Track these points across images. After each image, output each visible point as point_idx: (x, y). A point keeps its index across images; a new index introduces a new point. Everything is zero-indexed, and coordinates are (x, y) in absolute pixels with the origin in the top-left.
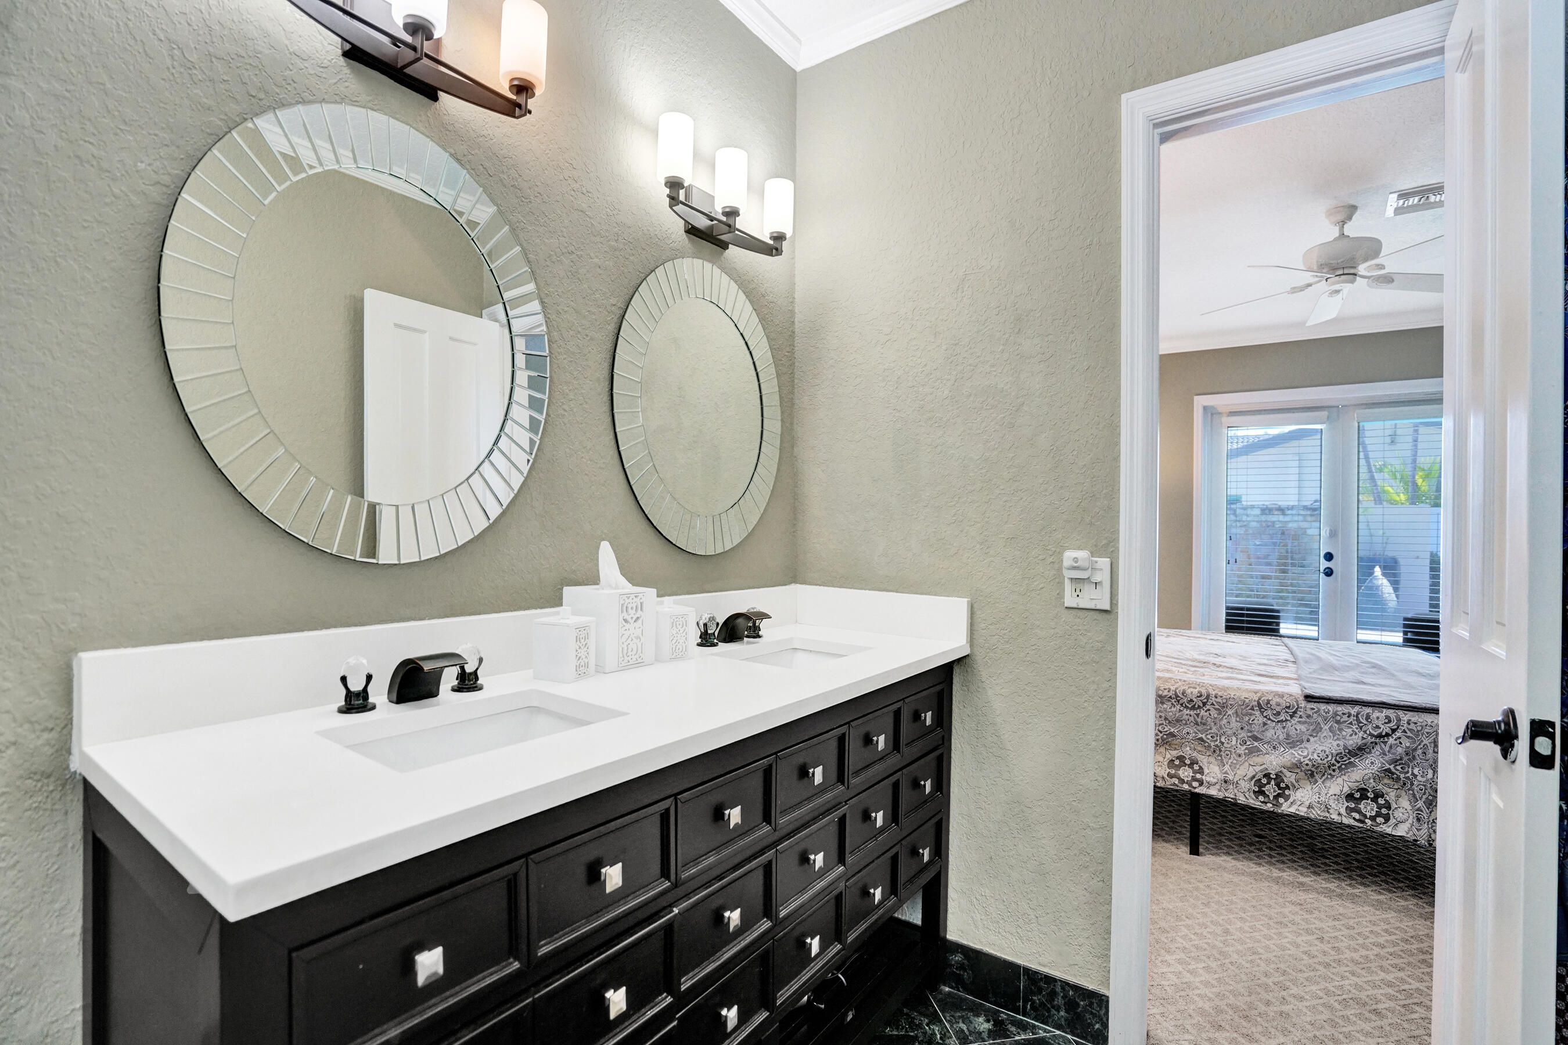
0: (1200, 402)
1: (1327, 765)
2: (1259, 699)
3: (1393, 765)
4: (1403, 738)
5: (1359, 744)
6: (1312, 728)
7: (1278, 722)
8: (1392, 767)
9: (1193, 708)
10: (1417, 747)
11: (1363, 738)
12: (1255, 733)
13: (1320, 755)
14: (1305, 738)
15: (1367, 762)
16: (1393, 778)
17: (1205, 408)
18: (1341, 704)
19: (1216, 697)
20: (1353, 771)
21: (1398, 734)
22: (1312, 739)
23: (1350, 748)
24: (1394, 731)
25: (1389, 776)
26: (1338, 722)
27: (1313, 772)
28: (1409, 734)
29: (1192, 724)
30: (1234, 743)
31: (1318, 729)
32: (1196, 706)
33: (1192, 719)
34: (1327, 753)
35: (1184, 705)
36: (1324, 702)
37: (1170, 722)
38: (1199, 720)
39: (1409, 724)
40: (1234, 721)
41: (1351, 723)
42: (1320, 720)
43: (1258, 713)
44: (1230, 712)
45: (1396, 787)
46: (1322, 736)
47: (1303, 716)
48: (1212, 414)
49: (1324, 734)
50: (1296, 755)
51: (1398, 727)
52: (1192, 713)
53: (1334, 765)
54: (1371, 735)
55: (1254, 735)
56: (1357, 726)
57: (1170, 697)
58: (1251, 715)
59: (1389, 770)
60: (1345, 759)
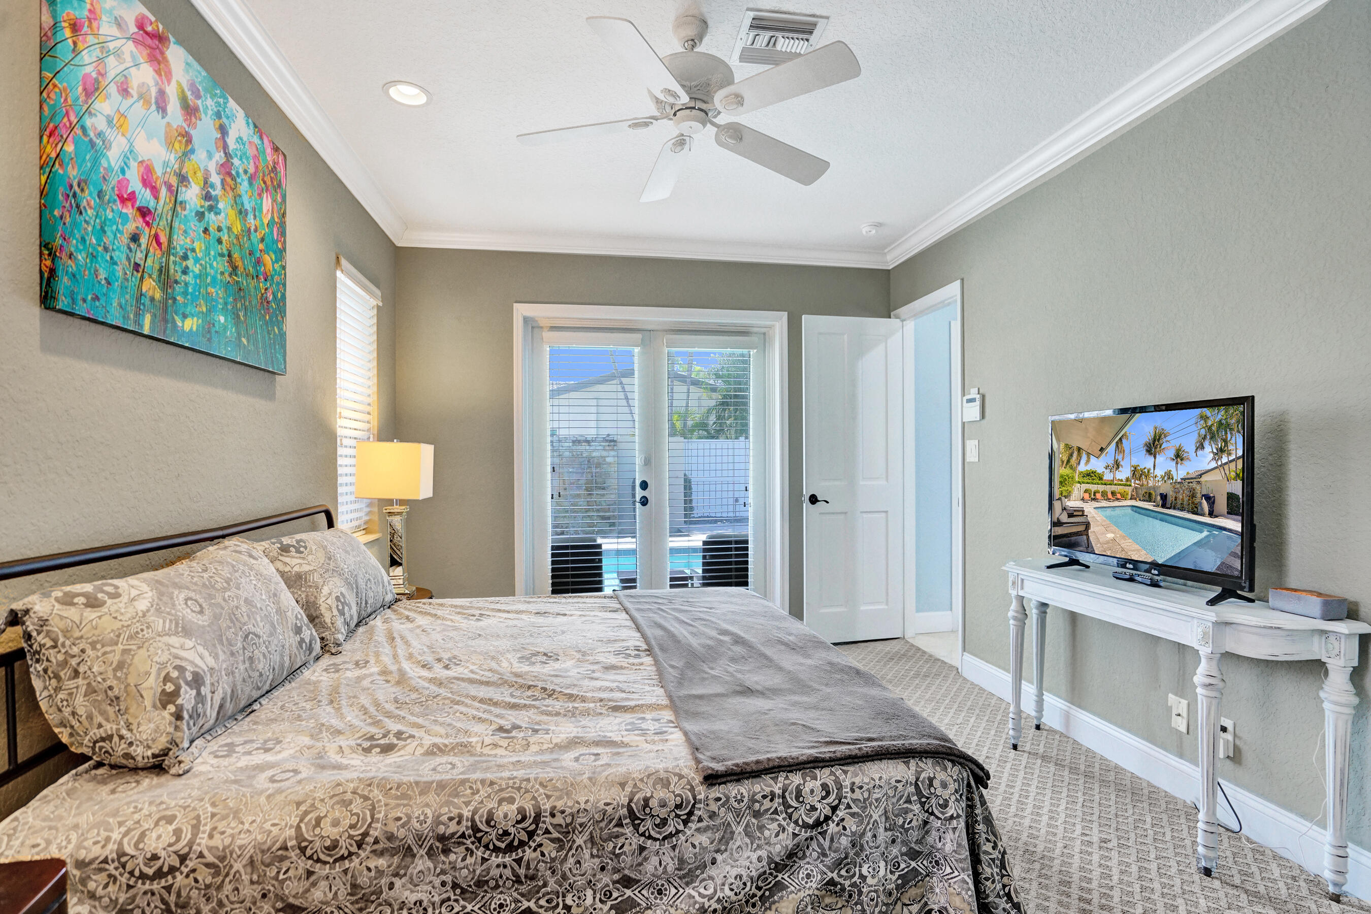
0: (521, 310)
2: (631, 801)
3: (835, 870)
4: (847, 818)
5: (790, 848)
6: (718, 836)
7: (665, 838)
8: (835, 875)
9: (510, 848)
10: (865, 829)
11: (795, 835)
12: (626, 872)
13: (734, 887)
14: (708, 858)
15: (801, 875)
16: (836, 893)
17: (526, 320)
18: (758, 776)
19: (553, 815)
20: (782, 898)
21: (841, 813)
22: (719, 857)
23: (777, 859)
24: (834, 809)
25: (830, 890)
26: (757, 814)
28: (855, 809)
29: (509, 884)
30: (589, 901)
31: (727, 837)
32: (516, 843)
33: (508, 872)
34: (745, 879)
35: (491, 847)
36: (731, 781)
37: (464, 891)
38: (522, 872)
39: (853, 791)
40: (587, 856)
41: (776, 812)
42: (730, 817)
43: (628, 830)
44: (579, 841)
45: (839, 905)
46: (735, 847)
47: (705, 816)
48: (533, 328)
49: (738, 843)
50: (698, 898)
51: (840, 801)
52: (507, 859)
53: (754, 895)
54: (806, 826)
55: (625, 876)
56: (784, 815)
57: (463, 836)
58: (617, 837)
59: (832, 882)
60: (770, 880)
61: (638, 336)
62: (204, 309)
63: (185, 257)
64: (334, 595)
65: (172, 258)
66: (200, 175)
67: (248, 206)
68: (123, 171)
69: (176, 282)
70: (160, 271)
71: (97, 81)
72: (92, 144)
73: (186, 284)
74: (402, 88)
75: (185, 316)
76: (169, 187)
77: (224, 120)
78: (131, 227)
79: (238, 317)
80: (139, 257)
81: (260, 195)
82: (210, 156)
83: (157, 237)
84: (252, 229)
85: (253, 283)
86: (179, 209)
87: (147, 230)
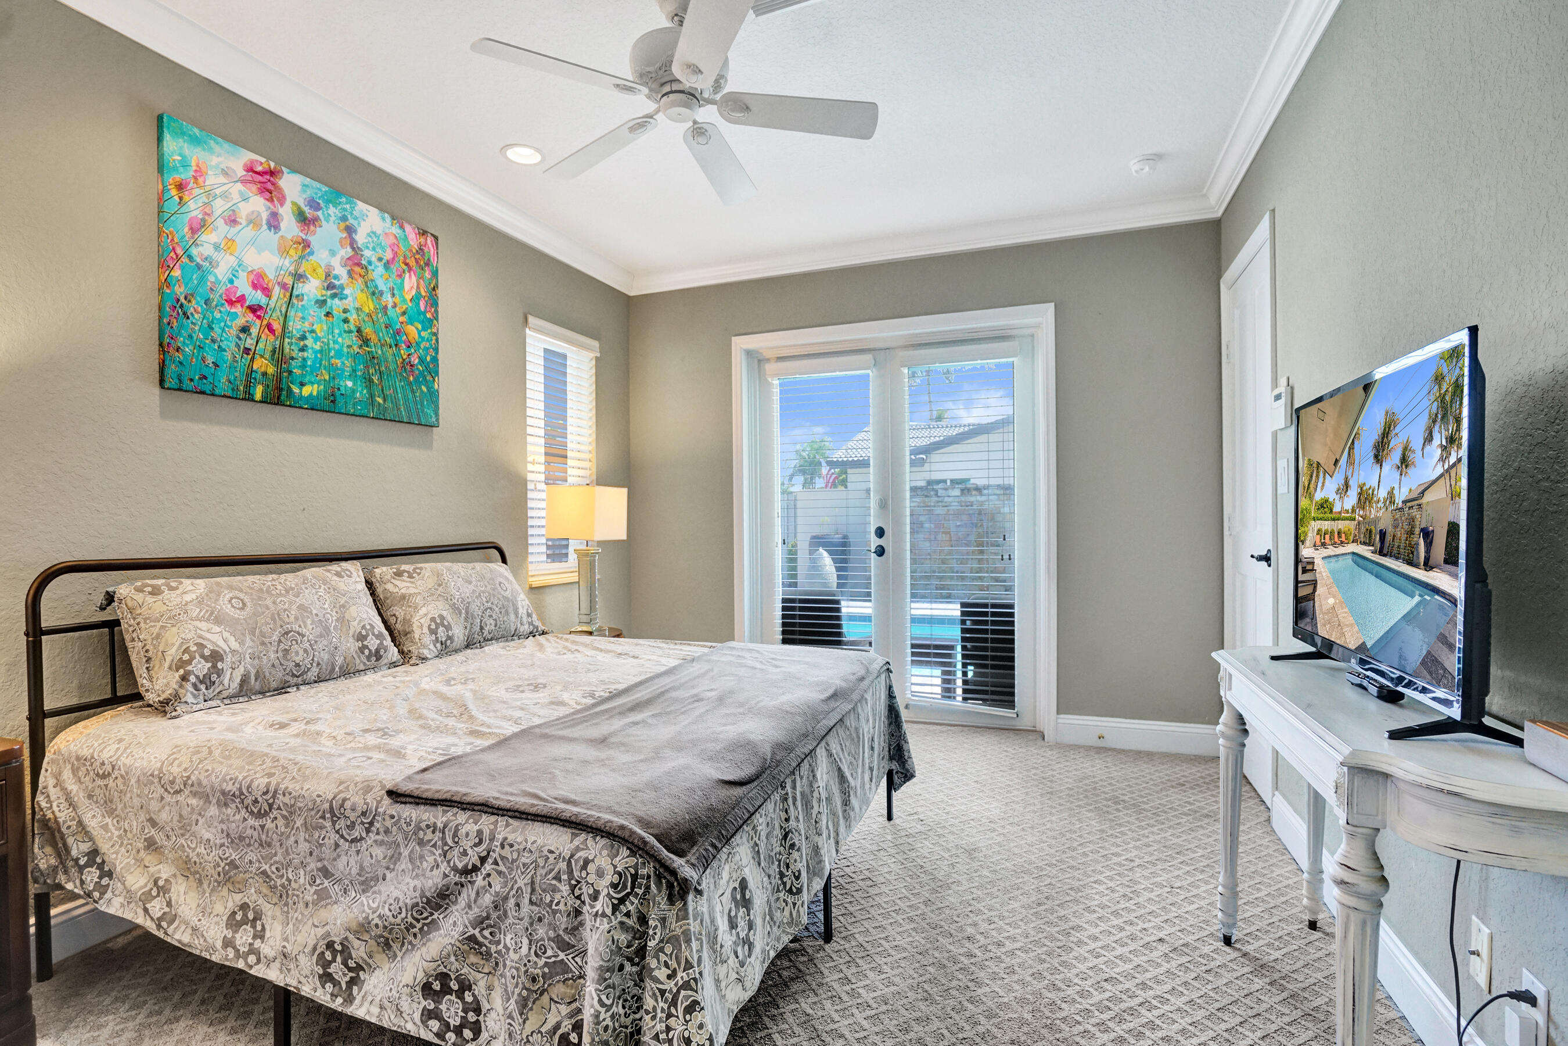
0: (740, 344)
1: (403, 927)
2: (334, 798)
3: (478, 930)
4: (494, 874)
5: (440, 886)
6: (390, 853)
7: (352, 841)
8: (476, 932)
9: (258, 814)
10: (509, 893)
11: (445, 876)
12: (326, 863)
13: (392, 908)
14: (380, 874)
15: (450, 921)
16: (481, 953)
17: (749, 354)
18: (435, 805)
19: (284, 795)
21: (488, 867)
22: (389, 875)
23: (428, 894)
24: (483, 860)
25: (475, 949)
26: (421, 843)
27: (387, 939)
28: (502, 868)
29: (256, 845)
30: (302, 881)
31: (395, 858)
32: (262, 811)
33: (256, 834)
34: (401, 904)
35: (248, 809)
36: (411, 803)
37: (232, 842)
38: (264, 837)
39: (502, 847)
40: (302, 839)
41: (435, 845)
42: (400, 838)
43: (328, 824)
44: (298, 824)
45: (486, 970)
46: (400, 869)
47: (381, 830)
48: (759, 361)
49: (403, 866)
50: (366, 908)
51: (488, 853)
52: (257, 824)
53: (413, 925)
54: (455, 869)
55: (324, 866)
56: (441, 851)
57: (234, 795)
58: (321, 828)
59: (472, 939)
60: (425, 915)
61: (869, 357)
62: (327, 377)
63: (303, 338)
64: (430, 616)
65: (287, 340)
66: (321, 273)
67: (382, 286)
68: (231, 281)
69: (292, 358)
70: (274, 351)
71: (204, 220)
72: (199, 267)
73: (304, 359)
74: (517, 150)
75: (302, 384)
76: (284, 286)
77: (351, 221)
78: (241, 321)
79: (371, 381)
80: (250, 343)
81: (400, 276)
82: (333, 253)
83: (270, 327)
84: (389, 306)
85: (389, 353)
86: (294, 300)
87: (258, 322)
